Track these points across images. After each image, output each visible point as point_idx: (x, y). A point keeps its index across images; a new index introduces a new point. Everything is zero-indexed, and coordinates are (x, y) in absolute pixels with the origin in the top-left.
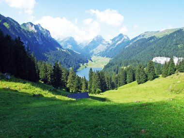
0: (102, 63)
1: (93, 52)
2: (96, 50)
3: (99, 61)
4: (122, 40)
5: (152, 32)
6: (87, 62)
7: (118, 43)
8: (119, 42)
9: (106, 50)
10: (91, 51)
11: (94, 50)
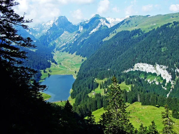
0: (72, 66)
1: (55, 45)
2: (60, 41)
3: (66, 61)
4: (98, 27)
5: (140, 16)
6: (49, 66)
7: (92, 32)
8: (94, 30)
9: (76, 42)
10: (51, 44)
11: (56, 41)
